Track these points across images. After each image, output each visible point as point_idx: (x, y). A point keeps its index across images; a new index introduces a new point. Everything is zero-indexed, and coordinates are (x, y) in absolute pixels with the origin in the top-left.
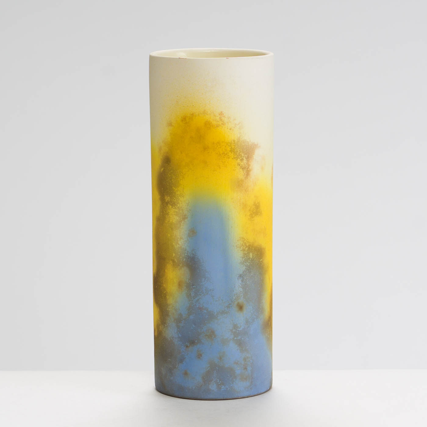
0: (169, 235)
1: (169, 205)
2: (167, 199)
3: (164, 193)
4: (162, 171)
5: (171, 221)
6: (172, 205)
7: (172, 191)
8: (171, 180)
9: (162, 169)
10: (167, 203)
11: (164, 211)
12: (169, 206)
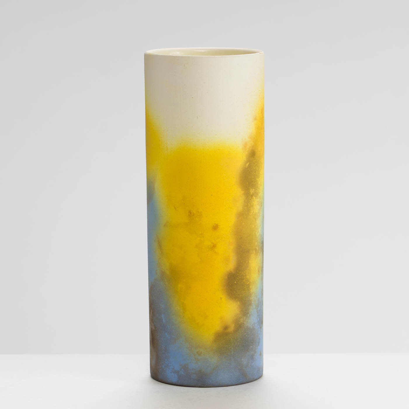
0: (253, 226)
1: (254, 196)
2: (252, 191)
3: (249, 187)
4: (247, 166)
5: (255, 212)
6: (256, 196)
7: (256, 183)
8: (255, 172)
9: (248, 164)
10: (252, 195)
11: (249, 205)
12: (253, 198)
